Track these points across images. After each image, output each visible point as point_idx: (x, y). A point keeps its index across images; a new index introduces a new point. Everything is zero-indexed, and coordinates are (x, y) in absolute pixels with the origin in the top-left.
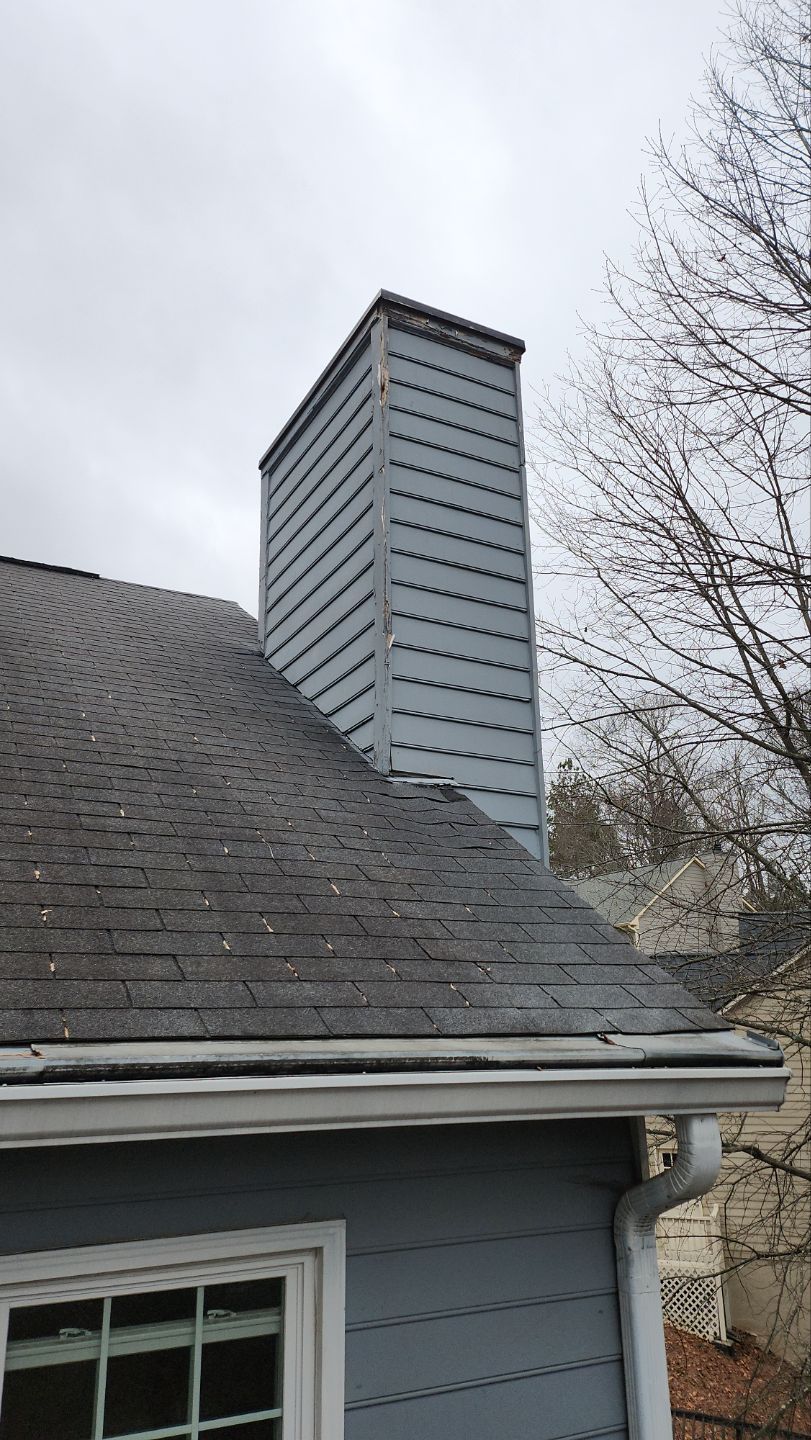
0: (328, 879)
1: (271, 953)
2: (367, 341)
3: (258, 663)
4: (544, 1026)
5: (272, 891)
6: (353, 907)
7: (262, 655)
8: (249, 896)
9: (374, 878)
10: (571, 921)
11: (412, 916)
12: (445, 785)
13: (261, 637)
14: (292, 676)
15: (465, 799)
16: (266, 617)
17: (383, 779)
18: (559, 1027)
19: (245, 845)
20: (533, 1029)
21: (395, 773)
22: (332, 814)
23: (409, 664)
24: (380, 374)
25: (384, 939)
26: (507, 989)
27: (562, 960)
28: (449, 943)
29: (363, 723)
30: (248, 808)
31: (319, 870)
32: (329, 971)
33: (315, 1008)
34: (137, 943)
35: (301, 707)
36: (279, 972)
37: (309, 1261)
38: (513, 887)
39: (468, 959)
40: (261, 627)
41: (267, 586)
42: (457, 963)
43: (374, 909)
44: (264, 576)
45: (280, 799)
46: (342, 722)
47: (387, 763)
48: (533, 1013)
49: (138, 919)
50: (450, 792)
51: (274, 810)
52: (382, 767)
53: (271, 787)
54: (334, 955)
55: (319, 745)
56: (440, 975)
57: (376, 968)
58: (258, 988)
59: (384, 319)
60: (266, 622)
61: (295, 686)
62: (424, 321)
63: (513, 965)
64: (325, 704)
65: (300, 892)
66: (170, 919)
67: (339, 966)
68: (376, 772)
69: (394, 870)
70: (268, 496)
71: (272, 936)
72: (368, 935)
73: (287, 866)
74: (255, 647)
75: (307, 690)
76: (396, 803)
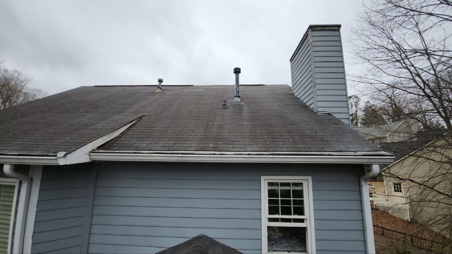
0: (306, 130)
1: (297, 141)
2: (308, 35)
4: (344, 150)
5: (297, 132)
6: (310, 134)
8: (293, 133)
9: (314, 130)
11: (320, 135)
13: (293, 90)
14: (298, 97)
15: (332, 115)
17: (316, 113)
18: (347, 150)
19: (292, 126)
20: (342, 151)
21: (318, 112)
22: (306, 120)
23: (319, 92)
24: (311, 41)
25: (315, 138)
26: (337, 145)
27: (349, 141)
28: (327, 139)
29: (312, 104)
30: (292, 120)
31: (304, 129)
32: (306, 143)
33: (304, 148)
34: (278, 140)
35: (301, 102)
36: (299, 143)
37: (306, 181)
39: (331, 141)
40: (292, 88)
42: (328, 142)
43: (314, 134)
44: (292, 80)
45: (297, 118)
46: (308, 104)
47: (316, 110)
48: (342, 149)
49: (278, 137)
50: (329, 114)
51: (297, 120)
52: (316, 111)
54: (307, 141)
55: (304, 109)
57: (314, 143)
58: (296, 146)
59: (310, 30)
61: (299, 99)
63: (339, 142)
64: (305, 101)
65: (301, 132)
66: (282, 137)
69: (317, 128)
70: (292, 66)
71: (297, 139)
72: (313, 138)
73: (299, 129)
74: (292, 93)
75: (302, 99)
76: (318, 117)
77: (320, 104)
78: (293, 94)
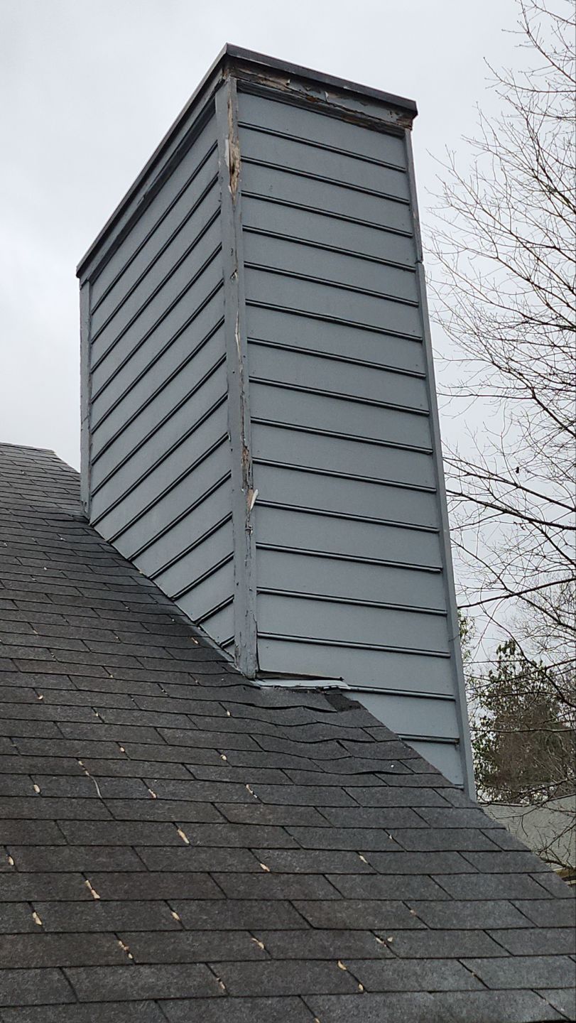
0: (174, 823)
1: (97, 928)
2: (210, 111)
3: (81, 531)
5: (98, 843)
6: (204, 860)
7: (86, 521)
8: (67, 851)
9: (235, 820)
10: (502, 870)
11: (287, 870)
12: (331, 688)
13: (85, 496)
14: (126, 547)
15: (358, 706)
16: (90, 471)
17: (246, 683)
19: (63, 780)
21: (263, 675)
22: (179, 734)
23: (275, 528)
24: (229, 151)
25: (248, 904)
26: (416, 967)
27: (490, 923)
28: (336, 906)
29: (219, 610)
30: (67, 730)
31: (161, 811)
32: (174, 949)
33: (156, 1001)
35: (140, 590)
36: (108, 953)
38: (423, 825)
39: (362, 926)
40: (84, 483)
41: (90, 429)
42: (347, 933)
43: (235, 862)
44: (87, 416)
45: (109, 716)
46: (193, 607)
47: (251, 661)
48: (450, 999)
50: (337, 699)
51: (102, 731)
52: (245, 666)
53: (97, 700)
54: (181, 927)
55: (161, 641)
56: (323, 948)
57: (239, 943)
58: (81, 979)
59: (231, 82)
60: (90, 477)
61: (130, 561)
62: (283, 82)
63: (423, 933)
64: (170, 584)
65: (135, 843)
67: (187, 942)
68: (239, 674)
69: (262, 808)
70: (89, 312)
71: (98, 905)
72: (226, 898)
73: (119, 808)
74: (77, 511)
75: (147, 565)
76: (265, 715)
77: (277, 616)
78: (85, 520)
